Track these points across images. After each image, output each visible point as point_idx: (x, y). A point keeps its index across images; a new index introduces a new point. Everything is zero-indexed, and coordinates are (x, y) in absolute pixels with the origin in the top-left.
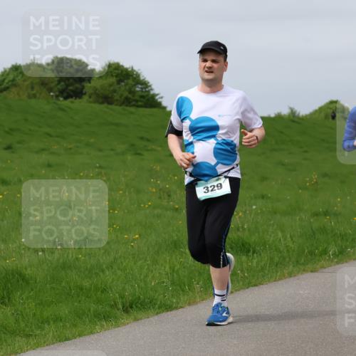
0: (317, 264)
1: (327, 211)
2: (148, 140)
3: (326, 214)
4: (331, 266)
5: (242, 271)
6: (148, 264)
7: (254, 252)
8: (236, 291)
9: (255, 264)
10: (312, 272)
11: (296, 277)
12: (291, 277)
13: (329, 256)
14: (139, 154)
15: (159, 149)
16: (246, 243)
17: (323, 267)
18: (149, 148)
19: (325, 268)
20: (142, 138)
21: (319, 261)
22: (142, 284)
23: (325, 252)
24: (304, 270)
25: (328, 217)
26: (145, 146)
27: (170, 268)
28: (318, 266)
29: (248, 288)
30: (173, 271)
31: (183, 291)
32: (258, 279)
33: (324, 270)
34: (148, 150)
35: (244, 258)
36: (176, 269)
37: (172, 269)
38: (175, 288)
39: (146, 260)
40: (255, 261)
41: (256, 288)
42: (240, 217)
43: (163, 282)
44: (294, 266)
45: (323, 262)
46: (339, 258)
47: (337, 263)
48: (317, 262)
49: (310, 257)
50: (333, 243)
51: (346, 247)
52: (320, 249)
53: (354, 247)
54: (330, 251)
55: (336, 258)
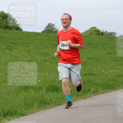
0: (86, 96)
1: (90, 73)
2: (15, 44)
3: (90, 74)
4: (92, 96)
5: (54, 99)
6: (14, 96)
7: (59, 91)
8: (52, 107)
9: (60, 96)
10: (84, 99)
11: (77, 101)
12: (75, 101)
13: (91, 92)
14: (11, 50)
15: (20, 47)
16: (56, 87)
17: (88, 97)
18: (16, 47)
19: (89, 97)
20: (12, 43)
21: (87, 94)
22: (12, 105)
23: (89, 90)
24: (80, 98)
25: (91, 76)
26: (14, 46)
27: (24, 98)
29: (57, 106)
30: (25, 99)
31: (29, 108)
32: (61, 102)
33: (89, 98)
34: (15, 48)
35: (55, 93)
36: (26, 98)
37: (25, 98)
38: (25, 106)
39: (13, 94)
40: (60, 95)
41: (60, 106)
42: (54, 76)
43: (21, 104)
44: (76, 97)
45: (88, 95)
46: (95, 93)
47: (94, 95)
48: (86, 95)
49: (83, 93)
50: (93, 87)
51: (98, 89)
52: (87, 89)
53: (101, 88)
54: (91, 90)
55: (94, 93)
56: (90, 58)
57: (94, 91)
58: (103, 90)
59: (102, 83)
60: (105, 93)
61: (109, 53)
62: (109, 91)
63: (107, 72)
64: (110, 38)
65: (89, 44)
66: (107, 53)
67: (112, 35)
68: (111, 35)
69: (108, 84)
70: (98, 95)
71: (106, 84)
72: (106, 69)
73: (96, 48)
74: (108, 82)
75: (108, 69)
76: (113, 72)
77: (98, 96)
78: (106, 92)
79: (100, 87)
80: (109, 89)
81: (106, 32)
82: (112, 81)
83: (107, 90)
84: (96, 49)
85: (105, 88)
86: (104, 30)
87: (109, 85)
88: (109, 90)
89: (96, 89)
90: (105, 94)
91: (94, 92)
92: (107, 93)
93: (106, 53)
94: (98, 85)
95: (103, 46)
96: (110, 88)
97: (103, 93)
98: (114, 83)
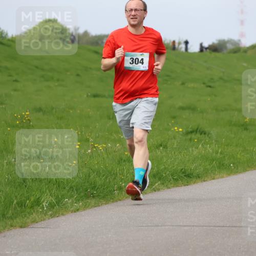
0: (28, 218)
4: (44, 220)
10: (21, 227)
13: (43, 208)
17: (35, 221)
19: (37, 222)
21: (30, 213)
23: (38, 202)
24: (12, 226)
28: (28, 221)
33: (36, 225)
45: (34, 215)
46: (54, 210)
47: (52, 216)
48: (28, 215)
49: (19, 209)
50: (48, 191)
51: (63, 197)
52: (32, 199)
53: (72, 196)
54: (43, 202)
55: (50, 210)
56: (40, 110)
57: (50, 204)
58: (78, 201)
59: (73, 182)
60: (84, 210)
61: (95, 96)
62: (95, 203)
63: (89, 151)
64: (96, 52)
65: (37, 67)
66: (87, 96)
67: (102, 42)
68: (100, 42)
69: (91, 184)
70: (63, 215)
71: (86, 184)
72: (88, 140)
73: (58, 80)
74: (92, 177)
75: (91, 140)
76: (106, 149)
77: (62, 218)
78: (86, 207)
79: (68, 191)
80: (93, 197)
81: (86, 33)
82: (104, 175)
83: (89, 201)
84: (57, 84)
85: (82, 194)
86: (78, 28)
87: (94, 188)
88: (93, 201)
89: (57, 197)
90: (83, 213)
91: (51, 206)
92: (89, 211)
93: (85, 96)
94: (65, 188)
95: (78, 75)
96: (98, 196)
97: (78, 210)
98: (108, 180)
